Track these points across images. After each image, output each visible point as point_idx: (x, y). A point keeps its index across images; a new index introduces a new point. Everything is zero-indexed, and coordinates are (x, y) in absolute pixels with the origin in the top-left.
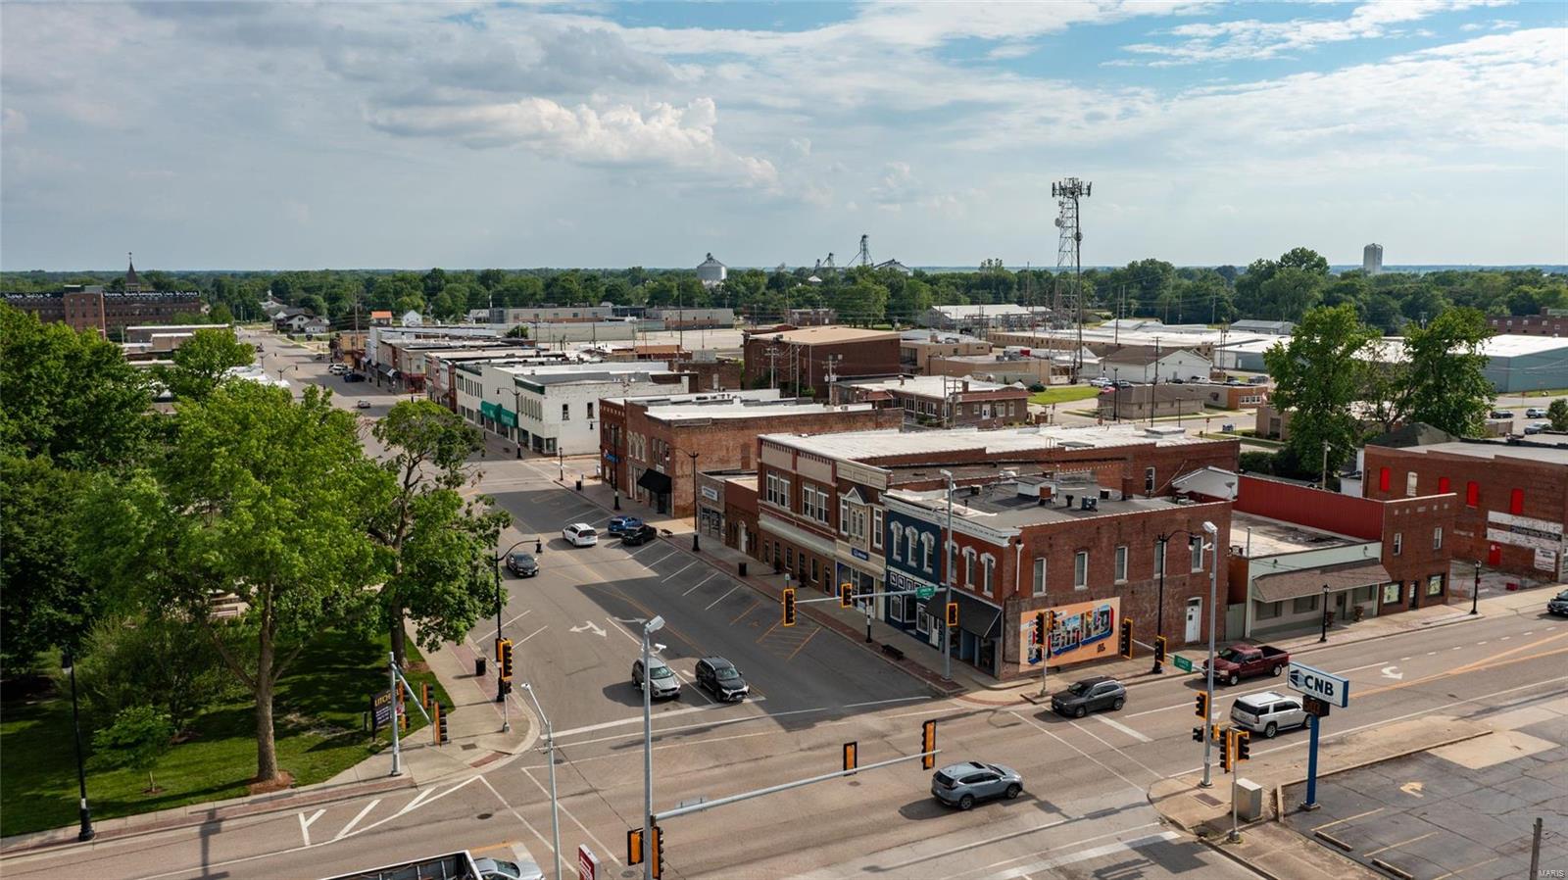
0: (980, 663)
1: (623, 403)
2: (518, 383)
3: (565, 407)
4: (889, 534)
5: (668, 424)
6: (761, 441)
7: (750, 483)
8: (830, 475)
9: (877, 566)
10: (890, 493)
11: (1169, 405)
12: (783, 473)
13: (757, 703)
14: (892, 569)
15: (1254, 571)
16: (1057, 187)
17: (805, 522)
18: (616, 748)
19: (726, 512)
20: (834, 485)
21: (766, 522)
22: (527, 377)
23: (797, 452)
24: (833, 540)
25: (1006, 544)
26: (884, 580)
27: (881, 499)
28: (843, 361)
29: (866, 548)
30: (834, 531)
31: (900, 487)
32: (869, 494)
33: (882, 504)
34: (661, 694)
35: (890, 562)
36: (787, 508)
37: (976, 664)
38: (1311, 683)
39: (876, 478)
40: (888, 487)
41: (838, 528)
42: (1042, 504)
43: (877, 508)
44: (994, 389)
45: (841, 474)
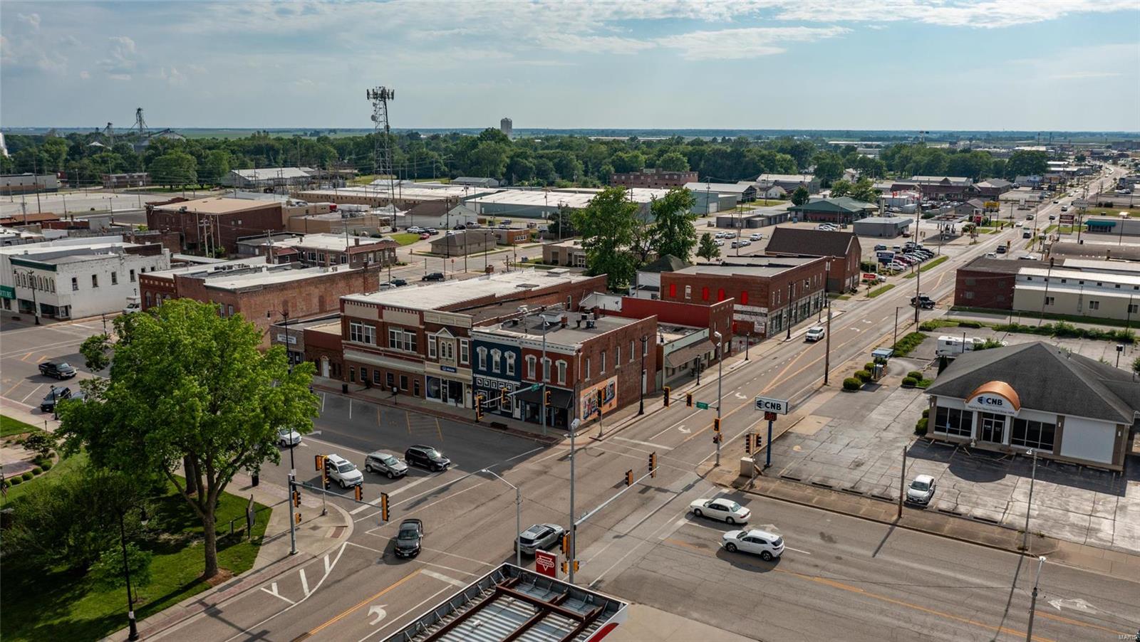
0: (555, 424)
1: (172, 277)
3: (74, 280)
4: (474, 356)
5: (232, 292)
6: (343, 302)
7: (334, 328)
8: (418, 320)
9: (465, 375)
10: (475, 329)
12: (369, 322)
14: (478, 376)
15: (667, 350)
16: (371, 92)
17: (393, 352)
19: (306, 351)
20: (422, 327)
21: (349, 355)
23: (381, 308)
24: (422, 362)
25: (574, 354)
26: (471, 383)
27: (470, 334)
28: (242, 225)
29: (455, 365)
30: (424, 356)
31: (478, 325)
32: (457, 331)
33: (470, 337)
35: (476, 371)
36: (373, 344)
37: (553, 424)
39: (462, 320)
40: (473, 326)
41: (426, 354)
42: (563, 327)
43: (462, 339)
44: (375, 242)
45: (427, 320)
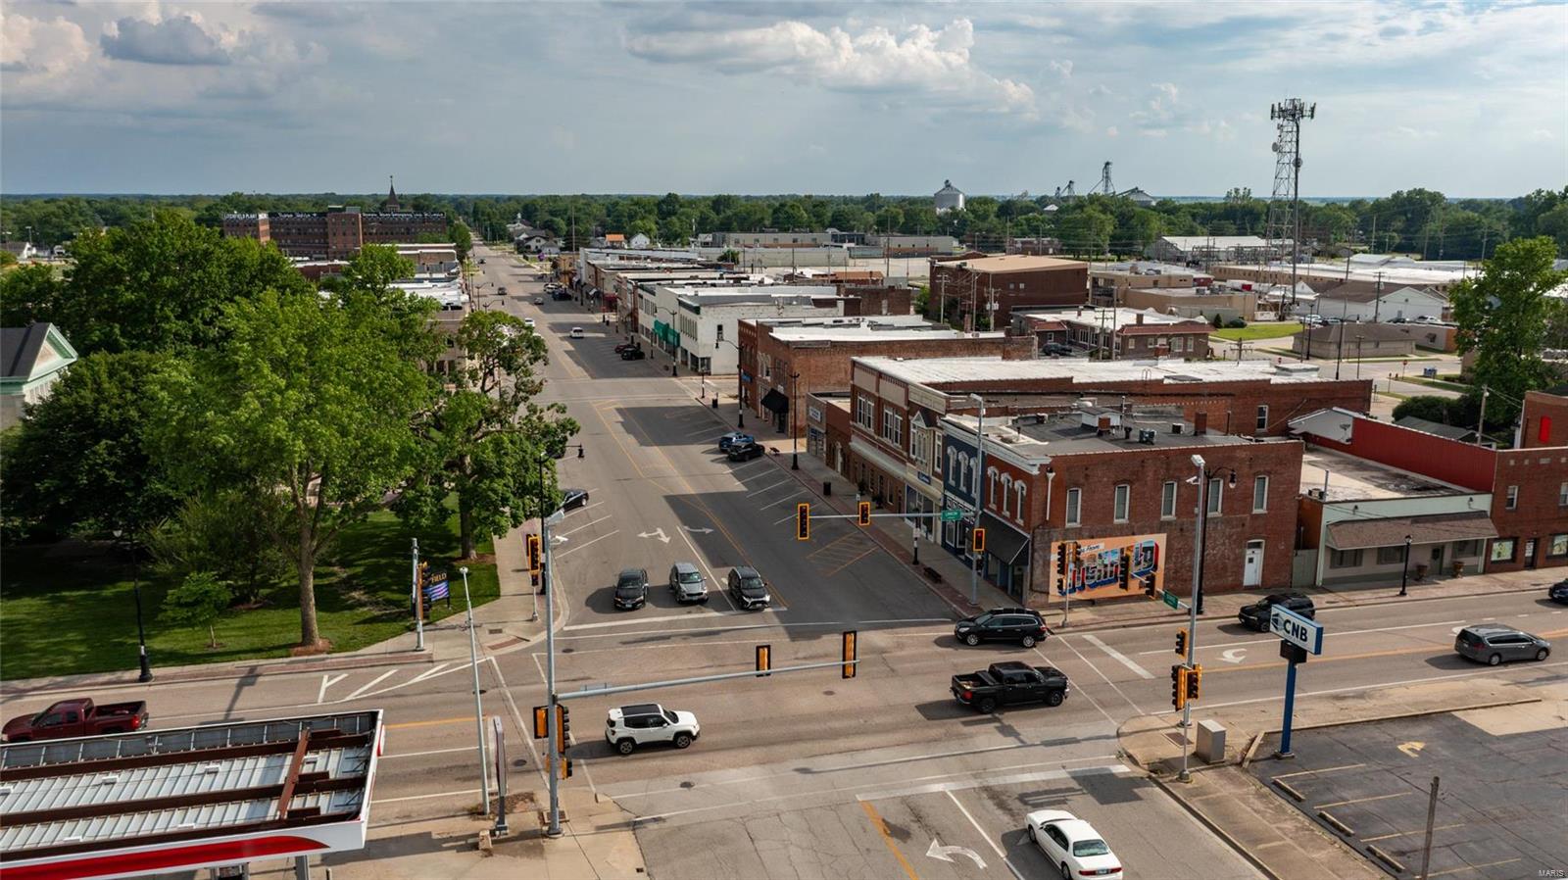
0: (1013, 590)
1: (755, 324)
2: (681, 303)
3: (720, 328)
4: (946, 458)
5: (788, 344)
6: (854, 363)
7: (844, 405)
8: (903, 399)
9: (936, 490)
10: (948, 417)
11: (1372, 345)
12: (869, 395)
13: (777, 613)
14: (948, 494)
15: (1329, 516)
16: (1277, 109)
17: (885, 445)
18: (624, 643)
19: (827, 433)
20: (906, 408)
21: (857, 445)
22: (690, 297)
23: (881, 375)
24: (904, 463)
25: (1035, 472)
26: (941, 504)
27: (939, 423)
28: (1024, 290)
29: (928, 472)
30: (905, 454)
31: (960, 412)
32: (930, 417)
33: (941, 428)
34: (687, 598)
35: (947, 487)
36: (871, 431)
37: (1009, 592)
38: (1289, 627)
39: (937, 401)
40: (947, 412)
41: (908, 451)
42: (1100, 434)
43: (938, 433)
44: (1171, 323)
45: (913, 398)
